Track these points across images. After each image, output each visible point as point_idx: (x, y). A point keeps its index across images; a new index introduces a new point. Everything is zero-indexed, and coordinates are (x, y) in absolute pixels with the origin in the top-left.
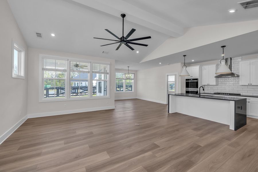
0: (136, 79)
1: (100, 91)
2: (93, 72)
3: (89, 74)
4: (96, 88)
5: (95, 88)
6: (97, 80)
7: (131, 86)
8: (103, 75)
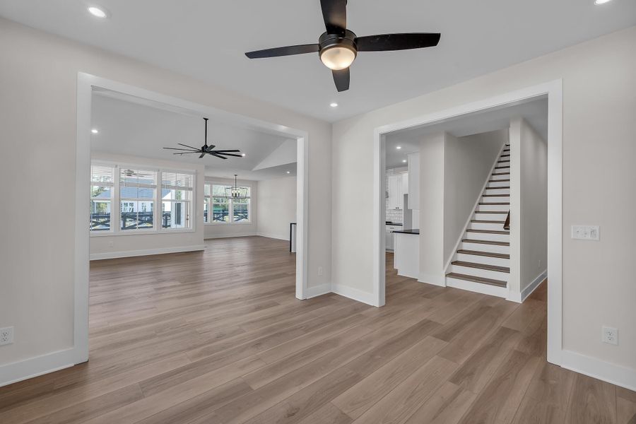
0: (255, 197)
1: (178, 221)
2: (162, 186)
3: (155, 191)
4: (170, 216)
5: (167, 215)
6: (171, 201)
7: (245, 211)
8: (183, 192)
